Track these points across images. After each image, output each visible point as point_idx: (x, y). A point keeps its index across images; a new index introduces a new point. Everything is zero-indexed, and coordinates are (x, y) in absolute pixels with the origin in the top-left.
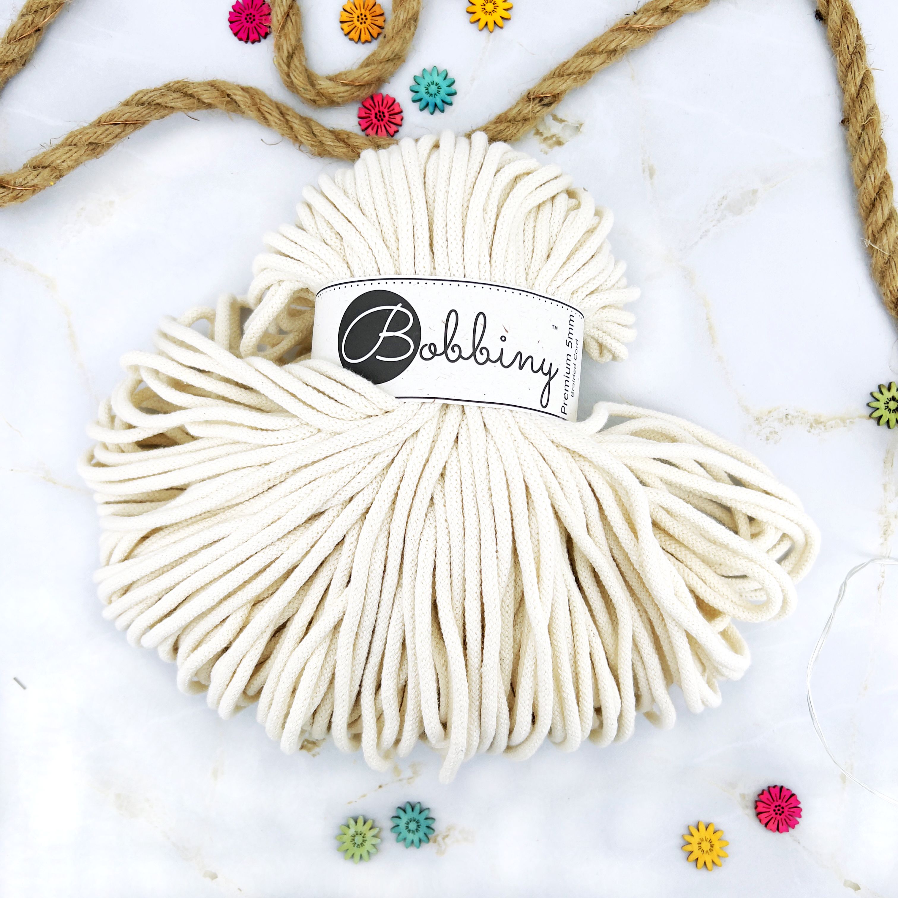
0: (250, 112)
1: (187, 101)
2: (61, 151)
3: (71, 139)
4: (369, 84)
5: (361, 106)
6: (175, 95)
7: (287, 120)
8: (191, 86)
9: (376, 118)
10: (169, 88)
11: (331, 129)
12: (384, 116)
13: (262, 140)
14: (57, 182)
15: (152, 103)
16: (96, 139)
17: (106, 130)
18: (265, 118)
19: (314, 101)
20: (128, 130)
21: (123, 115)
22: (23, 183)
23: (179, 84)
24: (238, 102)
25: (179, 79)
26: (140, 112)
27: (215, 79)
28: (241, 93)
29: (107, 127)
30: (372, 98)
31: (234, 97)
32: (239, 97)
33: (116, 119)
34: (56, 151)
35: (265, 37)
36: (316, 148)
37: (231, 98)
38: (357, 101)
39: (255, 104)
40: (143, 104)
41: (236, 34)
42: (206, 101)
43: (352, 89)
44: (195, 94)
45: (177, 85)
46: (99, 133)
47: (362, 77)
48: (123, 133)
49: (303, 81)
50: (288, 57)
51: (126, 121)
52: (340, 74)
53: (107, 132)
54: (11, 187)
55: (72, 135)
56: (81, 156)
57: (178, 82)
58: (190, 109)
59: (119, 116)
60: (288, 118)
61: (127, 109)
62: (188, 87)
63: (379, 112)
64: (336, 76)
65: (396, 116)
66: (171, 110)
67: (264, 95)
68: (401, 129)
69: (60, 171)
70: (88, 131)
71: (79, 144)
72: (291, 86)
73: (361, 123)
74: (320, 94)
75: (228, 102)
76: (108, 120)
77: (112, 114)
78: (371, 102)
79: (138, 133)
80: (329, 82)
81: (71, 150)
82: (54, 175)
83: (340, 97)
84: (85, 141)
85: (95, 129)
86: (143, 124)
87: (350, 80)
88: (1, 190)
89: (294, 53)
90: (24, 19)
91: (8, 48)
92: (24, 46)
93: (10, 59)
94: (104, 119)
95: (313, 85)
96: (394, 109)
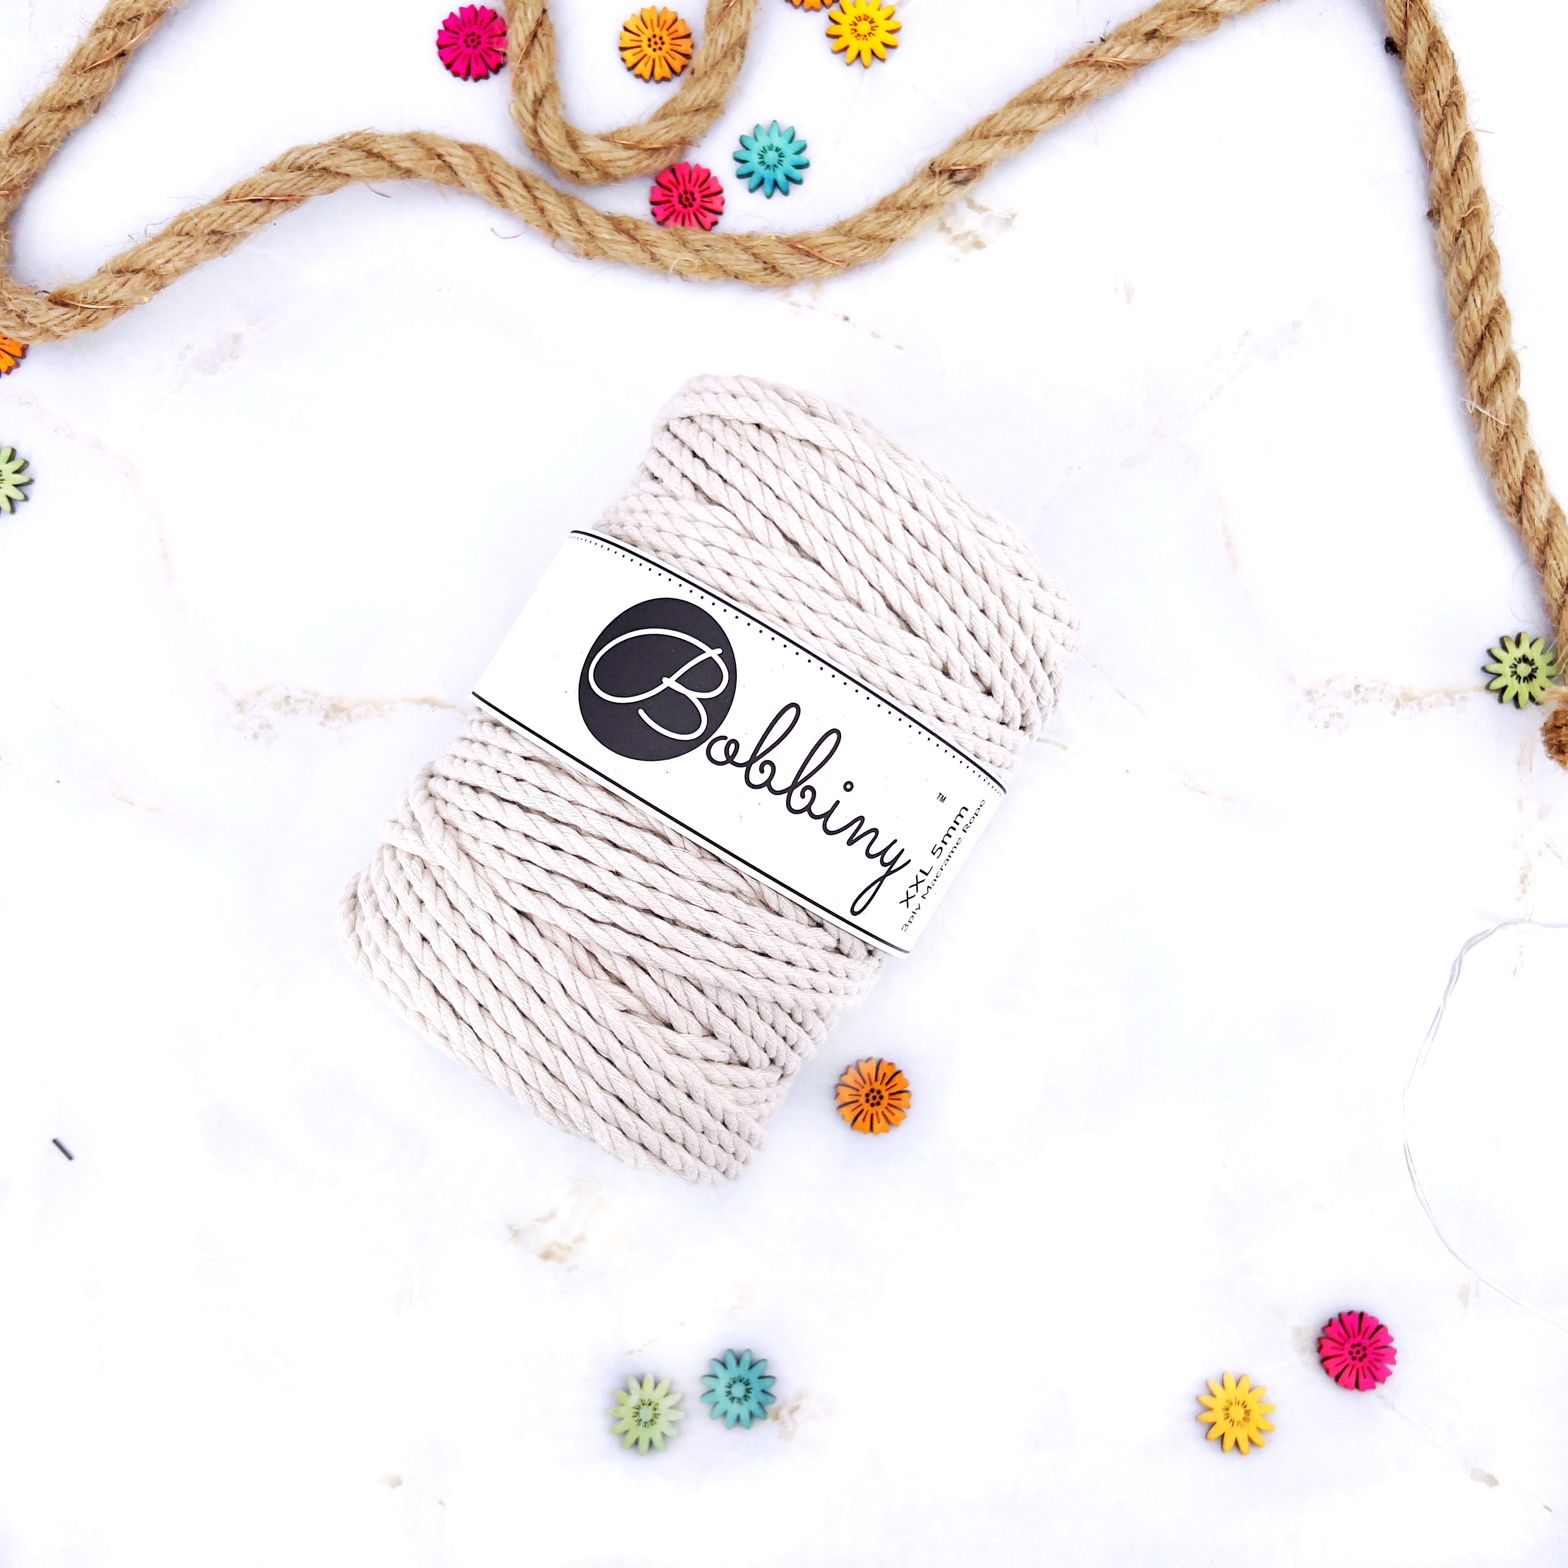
0: (473, 184)
1: (373, 165)
2: (164, 245)
3: (180, 225)
4: (667, 148)
5: (655, 185)
6: (353, 155)
7: (535, 198)
8: (379, 140)
9: (680, 202)
10: (342, 144)
11: (607, 214)
12: (694, 199)
13: (492, 230)
14: (155, 296)
15: (316, 167)
16: (222, 225)
17: (240, 209)
18: (499, 194)
19: (576, 174)
20: (275, 210)
21: (267, 186)
22: (99, 297)
23: (358, 138)
24: (455, 168)
25: (360, 129)
26: (294, 181)
27: (417, 130)
28: (460, 152)
29: (241, 204)
30: (673, 169)
31: (448, 159)
32: (457, 159)
33: (255, 192)
34: (155, 245)
35: (496, 71)
36: (582, 245)
37: (444, 161)
38: (646, 175)
39: (482, 170)
40: (300, 168)
41: (448, 66)
42: (403, 165)
43: (639, 154)
44: (385, 154)
45: (354, 139)
46: (227, 215)
47: (656, 136)
48: (267, 215)
49: (558, 140)
50: (534, 102)
51: (272, 196)
52: (619, 131)
53: (240, 214)
54: (80, 305)
55: (183, 218)
56: (197, 251)
57: (356, 135)
58: (376, 178)
59: (262, 186)
60: (537, 194)
61: (274, 176)
62: (374, 142)
63: (686, 192)
64: (613, 134)
65: (714, 198)
66: (345, 179)
67: (499, 157)
68: (721, 219)
69: (161, 277)
70: (210, 211)
71: (194, 232)
72: (539, 149)
73: (656, 212)
74: (586, 162)
75: (439, 168)
76: (241, 195)
77: (250, 186)
78: (671, 176)
79: (288, 215)
80: (601, 142)
81: (179, 243)
82: (151, 285)
83: (618, 167)
84: (204, 228)
85: (220, 210)
86: (299, 201)
87: (636, 139)
88: (61, 310)
89: (543, 96)
90: (100, 36)
91: (73, 82)
92: (97, 80)
93: (74, 101)
94: (234, 193)
95: (574, 146)
96: (709, 188)
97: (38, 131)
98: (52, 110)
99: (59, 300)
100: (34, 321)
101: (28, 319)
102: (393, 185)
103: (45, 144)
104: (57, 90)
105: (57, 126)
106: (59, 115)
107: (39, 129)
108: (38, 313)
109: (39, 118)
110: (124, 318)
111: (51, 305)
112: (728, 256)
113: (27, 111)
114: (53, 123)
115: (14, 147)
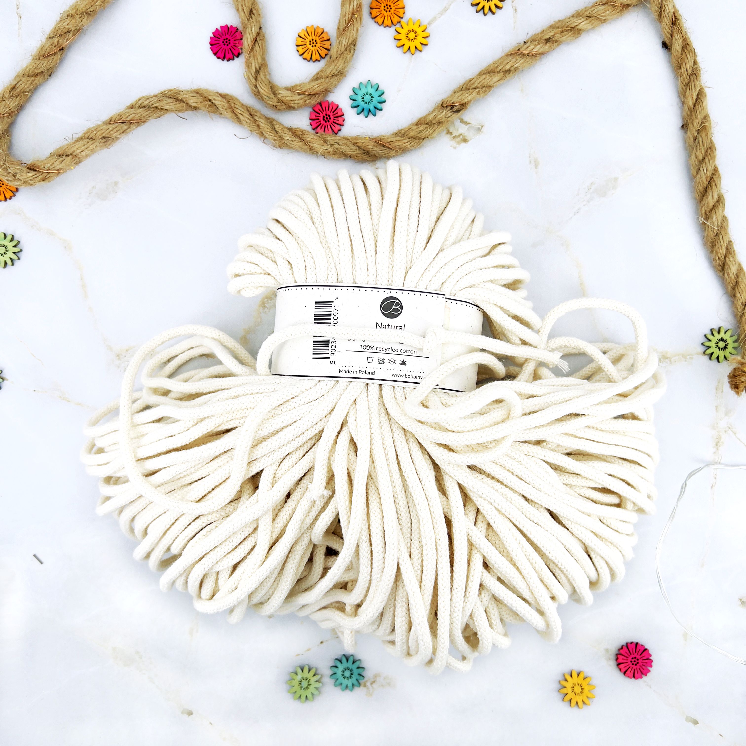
0: (226, 113)
1: (178, 105)
2: (80, 143)
3: (88, 134)
4: (318, 94)
5: (312, 111)
6: (169, 100)
7: (255, 120)
8: (181, 93)
9: (324, 120)
10: (164, 95)
11: (289, 127)
12: (330, 118)
13: (235, 135)
14: (77, 167)
15: (151, 107)
16: (107, 134)
17: (116, 127)
18: (238, 118)
19: (276, 107)
20: (133, 127)
21: (129, 116)
22: (51, 168)
23: (172, 92)
24: (217, 106)
25: (173, 88)
26: (142, 113)
27: (199, 88)
28: (220, 98)
29: (117, 124)
30: (320, 104)
31: (214, 101)
32: (218, 102)
33: (123, 119)
34: (77, 143)
35: (238, 57)
36: (277, 142)
37: (212, 103)
38: (309, 107)
39: (230, 107)
40: (144, 107)
41: (215, 54)
42: (193, 105)
43: (305, 97)
44: (184, 100)
45: (170, 93)
46: (110, 129)
47: (313, 88)
48: (129, 129)
49: (267, 91)
50: (256, 72)
51: (131, 120)
52: (296, 86)
53: (116, 129)
54: (42, 171)
55: (90, 131)
56: (96, 147)
57: (171, 90)
58: (180, 111)
59: (126, 116)
60: (256, 118)
61: (132, 111)
62: (179, 94)
63: (326, 115)
64: (293, 87)
65: (339, 118)
66: (165, 112)
67: (237, 100)
68: (343, 128)
69: (79, 158)
70: (102, 128)
71: (94, 138)
72: (257, 95)
73: (312, 124)
74: (280, 101)
75: (209, 106)
76: (117, 119)
77: (120, 115)
78: (320, 107)
79: (139, 128)
80: (287, 92)
81: (88, 142)
82: (75, 162)
83: (295, 103)
84: (99, 136)
85: (106, 127)
86: (144, 122)
87: (304, 90)
88: (33, 173)
89: (260, 69)
90: (51, 41)
91: (38, 63)
92: (50, 62)
93: (39, 71)
94: (114, 118)
95: (275, 94)
96: (337, 113)
97: (22, 86)
98: (29, 76)
99: (32, 168)
100: (20, 178)
101: (18, 177)
102: (188, 114)
103: (26, 92)
104: (31, 67)
105: (31, 83)
106: (32, 79)
107: (23, 85)
108: (22, 174)
109: (23, 80)
110: (62, 177)
111: (28, 170)
112: (346, 147)
113: (17, 76)
114: (30, 82)
115: (11, 94)
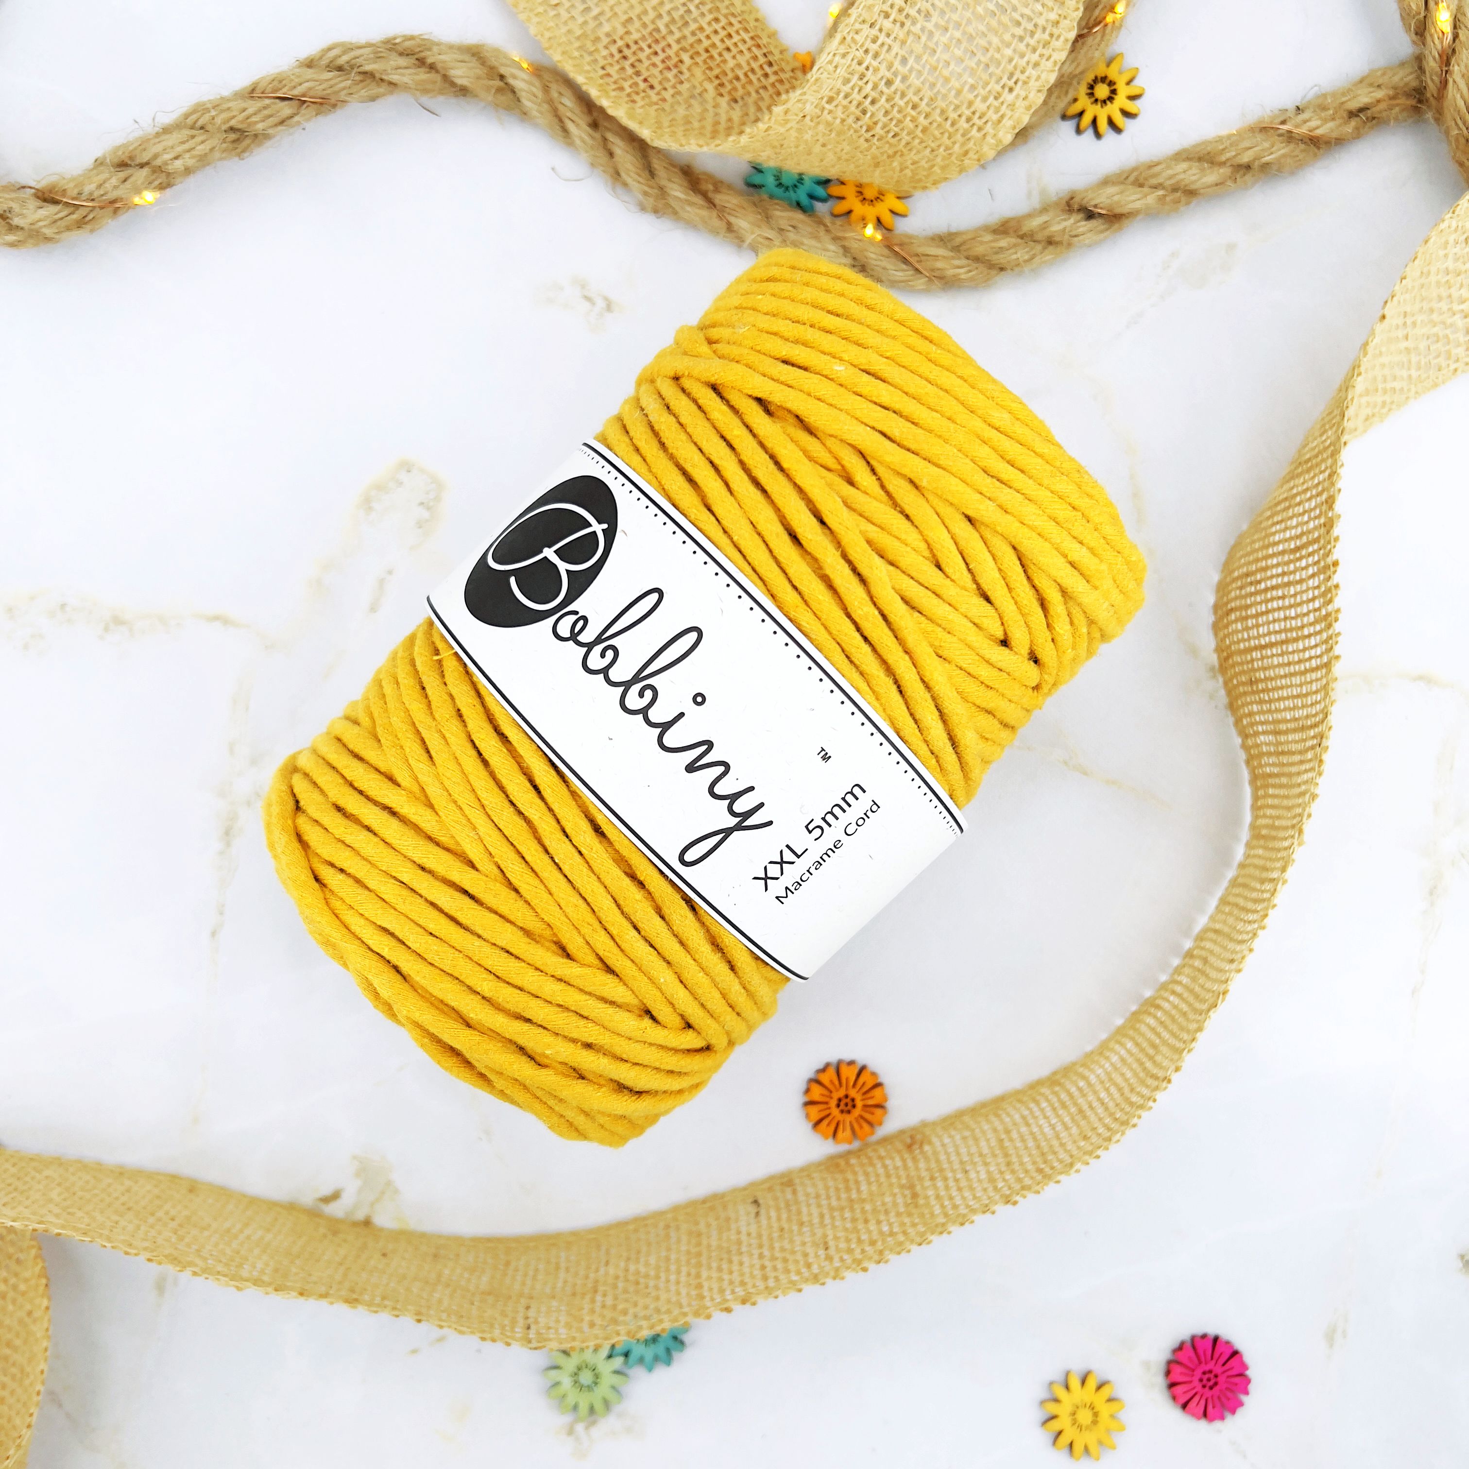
0: (538, 115)
1: (423, 76)
2: (175, 137)
3: (195, 117)
6: (403, 62)
7: (603, 140)
8: (435, 49)
10: (393, 47)
11: (685, 168)
13: (553, 168)
15: (357, 70)
16: (243, 121)
17: (265, 108)
18: (564, 129)
20: (306, 113)
21: (300, 84)
22: (93, 194)
23: (412, 42)
24: (518, 94)
25: (416, 33)
26: (332, 82)
27: (481, 42)
28: (527, 75)
29: (267, 101)
31: (512, 82)
32: (522, 84)
33: (284, 90)
34: (163, 137)
36: (651, 199)
37: (507, 84)
40: (340, 68)
42: (459, 82)
44: (440, 66)
45: (408, 43)
46: (251, 111)
48: (296, 118)
51: (304, 96)
53: (266, 112)
55: (199, 108)
56: (211, 150)
57: (412, 38)
58: (426, 92)
59: (293, 84)
61: (309, 73)
62: (430, 50)
66: (390, 89)
69: (168, 174)
70: (230, 104)
71: (209, 128)
75: (499, 91)
76: (269, 90)
77: (279, 80)
79: (323, 120)
81: (192, 137)
82: (156, 183)
84: (222, 123)
85: (241, 105)
86: (335, 106)
94: (262, 86)
102: (443, 103)
110: (122, 220)
